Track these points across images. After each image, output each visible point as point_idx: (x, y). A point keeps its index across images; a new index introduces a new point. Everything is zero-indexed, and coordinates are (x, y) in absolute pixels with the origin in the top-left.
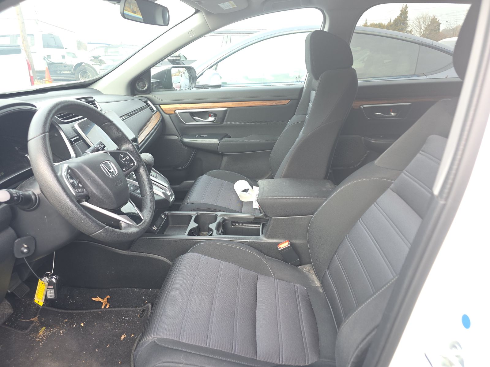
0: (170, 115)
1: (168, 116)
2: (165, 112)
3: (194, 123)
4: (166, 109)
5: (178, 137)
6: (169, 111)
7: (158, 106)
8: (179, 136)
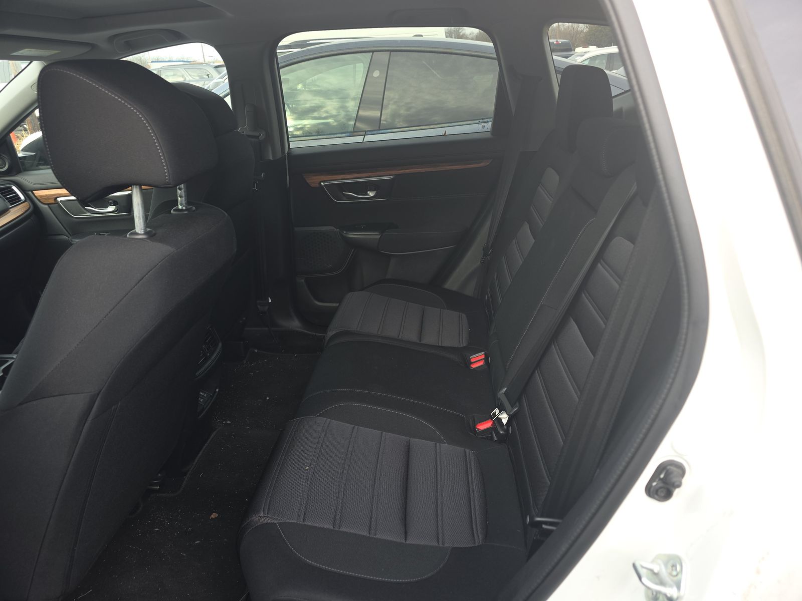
0: (50, 205)
1: (46, 206)
2: (41, 201)
3: (88, 215)
4: (41, 196)
5: (67, 238)
6: (46, 199)
7: (30, 193)
8: (69, 235)
